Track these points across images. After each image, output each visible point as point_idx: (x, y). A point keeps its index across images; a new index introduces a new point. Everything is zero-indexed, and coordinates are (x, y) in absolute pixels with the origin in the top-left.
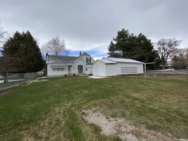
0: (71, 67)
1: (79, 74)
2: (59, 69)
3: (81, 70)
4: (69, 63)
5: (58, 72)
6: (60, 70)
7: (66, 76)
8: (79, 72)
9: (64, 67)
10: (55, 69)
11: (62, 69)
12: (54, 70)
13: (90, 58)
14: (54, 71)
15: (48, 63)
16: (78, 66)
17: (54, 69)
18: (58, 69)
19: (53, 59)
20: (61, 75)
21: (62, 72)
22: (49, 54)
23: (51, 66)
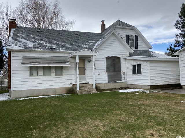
0: (87, 64)
1: (112, 86)
2: (50, 68)
3: (115, 71)
4: (81, 48)
5: (47, 78)
6: (53, 73)
7: (71, 91)
8: (111, 79)
9: (64, 60)
10: (37, 68)
11: (60, 70)
12: (35, 73)
13: (136, 37)
14: (31, 75)
15: (15, 48)
16: (108, 58)
17: (33, 70)
18: (47, 70)
19: (31, 39)
20: (55, 90)
21: (59, 77)
22: (20, 23)
23: (24, 58)
